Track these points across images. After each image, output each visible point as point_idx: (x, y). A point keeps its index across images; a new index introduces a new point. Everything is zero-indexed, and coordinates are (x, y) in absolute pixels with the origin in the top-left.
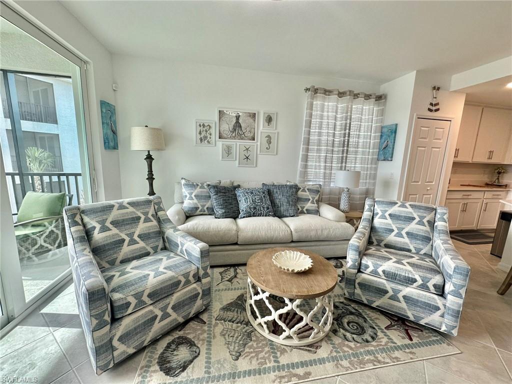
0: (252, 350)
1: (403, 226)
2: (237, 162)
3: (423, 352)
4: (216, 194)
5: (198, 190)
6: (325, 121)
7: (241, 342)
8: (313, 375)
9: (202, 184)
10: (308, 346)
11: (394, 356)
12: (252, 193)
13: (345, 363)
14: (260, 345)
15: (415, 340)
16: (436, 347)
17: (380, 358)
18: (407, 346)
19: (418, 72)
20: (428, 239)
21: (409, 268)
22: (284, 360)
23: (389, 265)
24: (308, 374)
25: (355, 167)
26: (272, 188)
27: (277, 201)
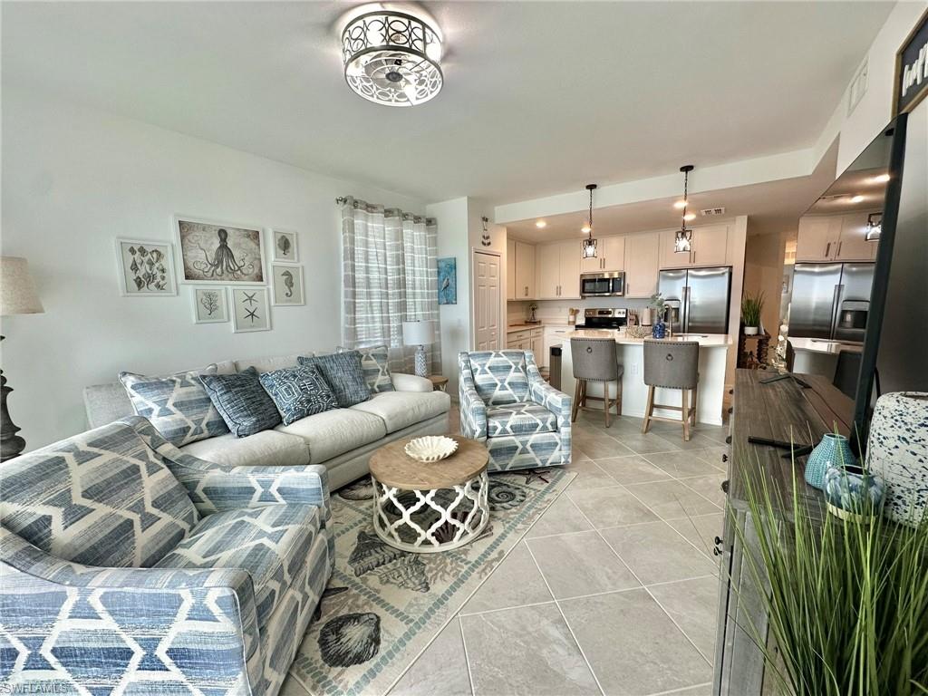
0: (435, 572)
1: (504, 377)
2: (232, 324)
3: (559, 486)
4: (228, 392)
5: (178, 393)
6: (372, 250)
7: (416, 574)
8: (505, 550)
9: (183, 378)
10: (482, 533)
11: (546, 500)
12: (295, 376)
13: (520, 526)
14: (438, 562)
15: (550, 480)
16: (565, 477)
17: (539, 507)
18: (548, 488)
19: (469, 198)
20: (526, 385)
21: (529, 415)
22: (473, 557)
23: (514, 419)
24: (501, 553)
25: (415, 315)
26: (321, 363)
27: (337, 382)
